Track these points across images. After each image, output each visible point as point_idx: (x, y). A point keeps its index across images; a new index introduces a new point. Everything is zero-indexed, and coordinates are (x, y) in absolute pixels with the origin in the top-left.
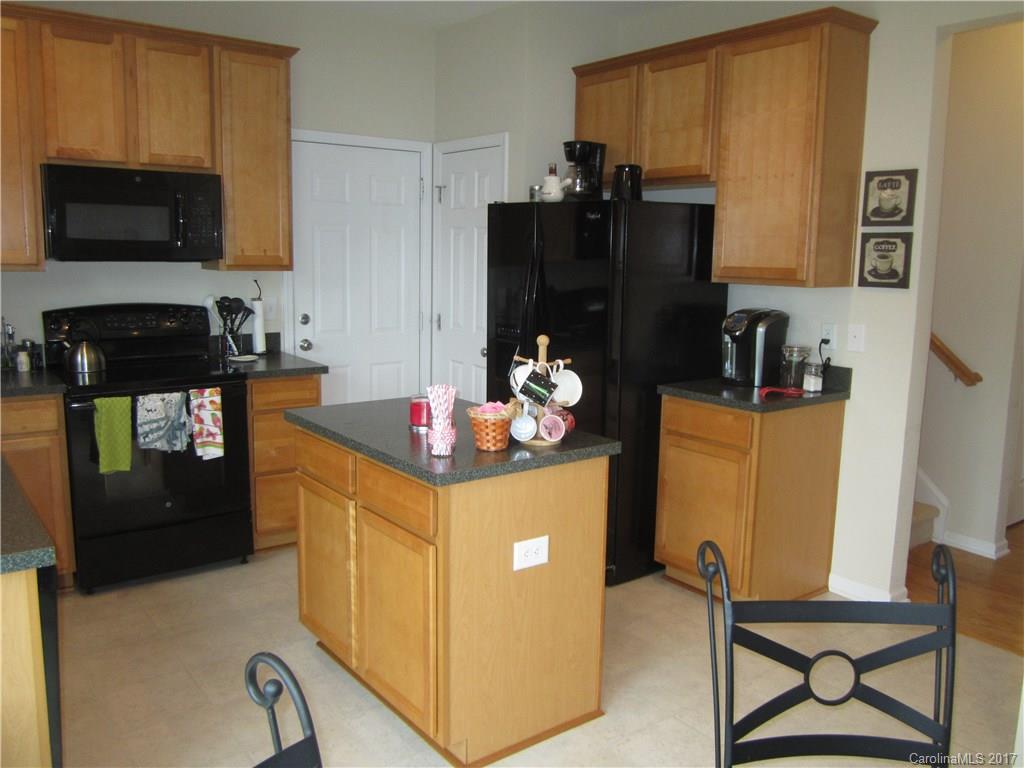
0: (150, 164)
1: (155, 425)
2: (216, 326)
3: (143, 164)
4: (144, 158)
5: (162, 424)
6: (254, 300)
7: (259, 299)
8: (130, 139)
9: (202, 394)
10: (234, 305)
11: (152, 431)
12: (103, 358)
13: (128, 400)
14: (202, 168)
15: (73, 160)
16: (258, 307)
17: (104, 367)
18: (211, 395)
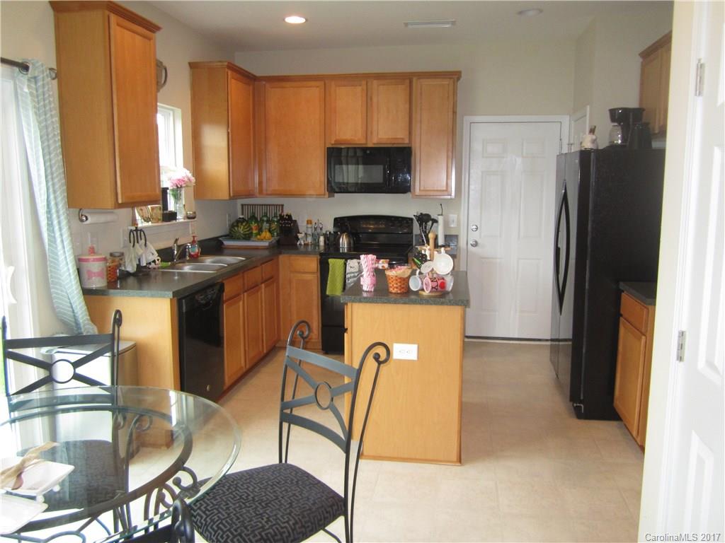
0: (377, 144)
1: (352, 275)
2: (416, 229)
3: (374, 144)
4: (375, 141)
5: (356, 274)
6: (439, 215)
7: (442, 215)
8: (367, 132)
9: (378, 262)
10: (425, 218)
11: (351, 278)
12: (352, 241)
13: (343, 261)
14: (404, 144)
15: (351, 144)
16: (440, 219)
17: (352, 245)
18: (383, 263)
